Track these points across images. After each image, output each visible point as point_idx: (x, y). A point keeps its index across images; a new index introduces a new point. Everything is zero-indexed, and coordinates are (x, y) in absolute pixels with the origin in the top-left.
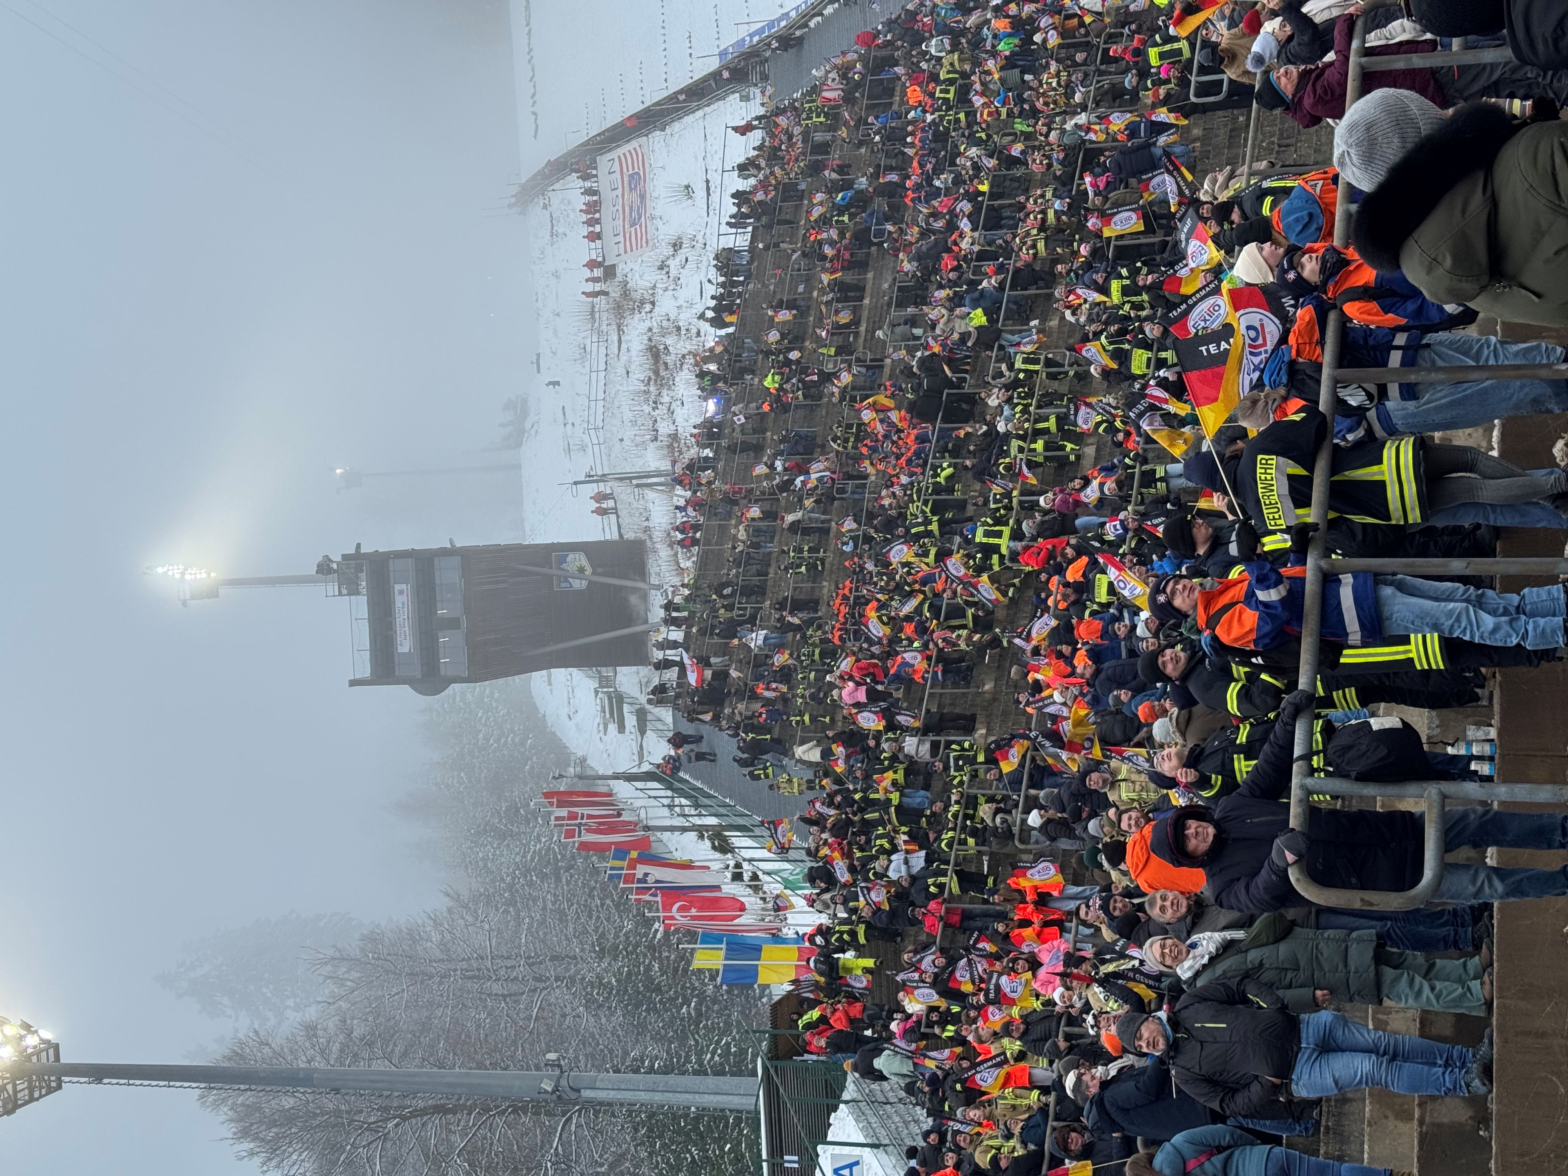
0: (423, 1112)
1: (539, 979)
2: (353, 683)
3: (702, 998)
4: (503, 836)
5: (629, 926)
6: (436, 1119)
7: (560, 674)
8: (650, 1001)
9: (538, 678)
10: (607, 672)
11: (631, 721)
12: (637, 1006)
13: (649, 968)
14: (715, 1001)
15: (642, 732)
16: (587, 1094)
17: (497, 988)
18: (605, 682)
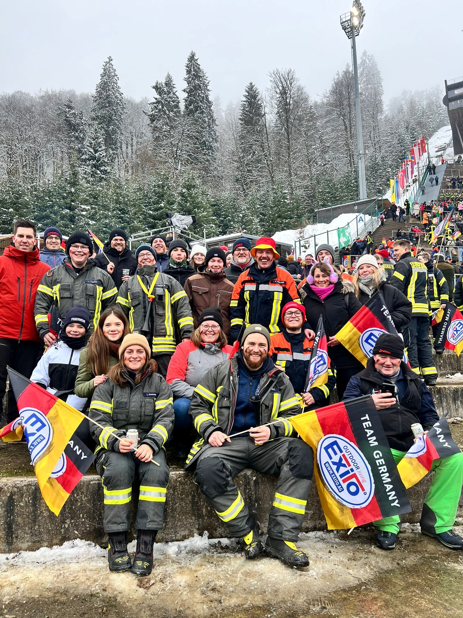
0: (345, 124)
1: (375, 144)
2: (446, 81)
3: (375, 183)
4: (407, 128)
5: (389, 163)
6: (344, 128)
7: (451, 133)
8: (373, 171)
9: (449, 127)
10: (452, 145)
11: (439, 153)
12: (372, 168)
13: (381, 169)
14: (375, 185)
15: (436, 157)
16: (360, 161)
17: (372, 135)
18: (449, 145)
